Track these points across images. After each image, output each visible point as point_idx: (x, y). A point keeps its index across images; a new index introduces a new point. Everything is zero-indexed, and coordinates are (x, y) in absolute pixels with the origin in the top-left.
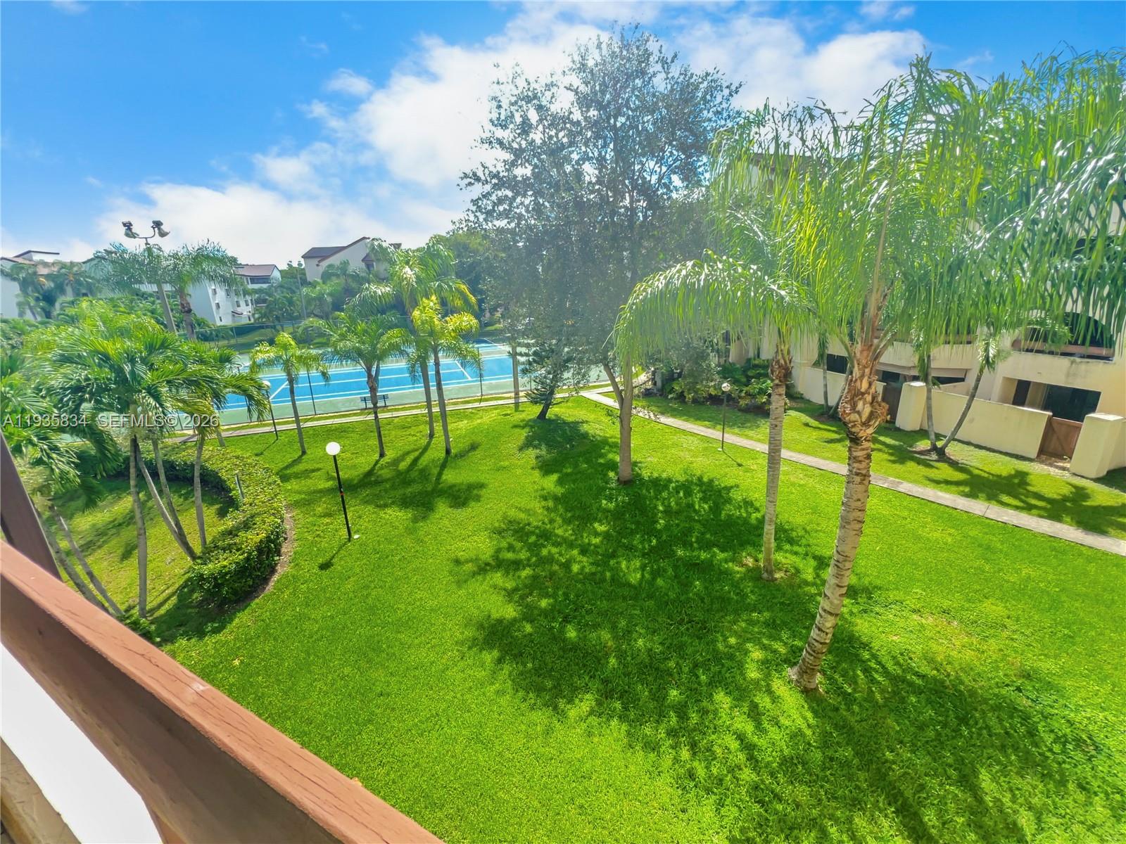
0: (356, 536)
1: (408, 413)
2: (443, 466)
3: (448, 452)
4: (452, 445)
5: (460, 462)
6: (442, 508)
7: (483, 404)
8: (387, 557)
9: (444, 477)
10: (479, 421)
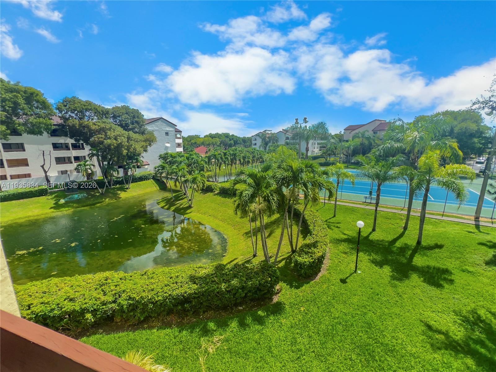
0: (359, 272)
1: (389, 210)
2: (415, 251)
3: (419, 243)
4: (423, 240)
5: (429, 253)
6: (415, 279)
7: (444, 218)
8: (378, 294)
9: (415, 259)
10: (443, 229)
